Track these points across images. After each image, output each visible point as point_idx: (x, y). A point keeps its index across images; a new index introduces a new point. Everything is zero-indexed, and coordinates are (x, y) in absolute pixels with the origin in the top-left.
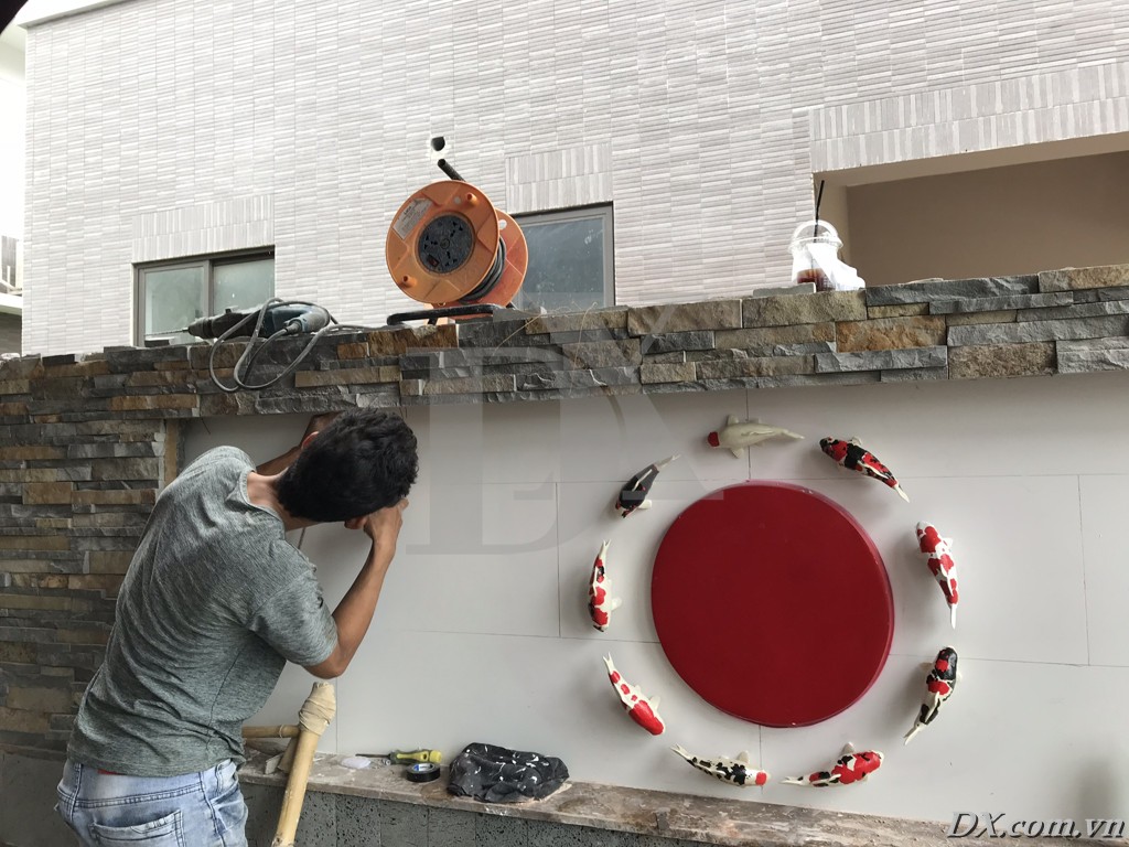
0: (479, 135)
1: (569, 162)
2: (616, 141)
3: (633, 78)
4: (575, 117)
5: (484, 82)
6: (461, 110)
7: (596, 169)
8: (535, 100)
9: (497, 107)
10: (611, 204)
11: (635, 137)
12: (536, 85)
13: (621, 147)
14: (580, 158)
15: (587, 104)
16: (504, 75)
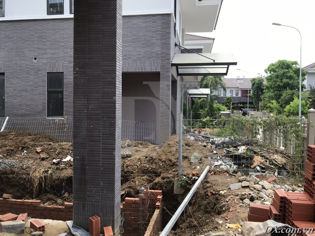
0: (42, 58)
1: (57, 65)
2: (64, 62)
3: (67, 53)
4: (58, 58)
5: (43, 49)
6: (39, 53)
7: (61, 66)
8: (52, 54)
9: (45, 54)
10: (63, 72)
11: (67, 62)
12: (52, 51)
13: (65, 64)
14: (59, 64)
15: (60, 56)
16: (47, 49)
